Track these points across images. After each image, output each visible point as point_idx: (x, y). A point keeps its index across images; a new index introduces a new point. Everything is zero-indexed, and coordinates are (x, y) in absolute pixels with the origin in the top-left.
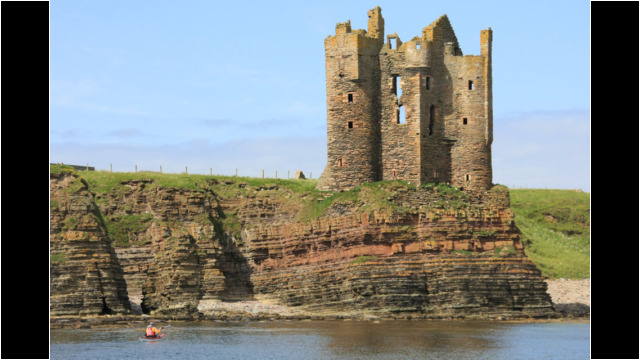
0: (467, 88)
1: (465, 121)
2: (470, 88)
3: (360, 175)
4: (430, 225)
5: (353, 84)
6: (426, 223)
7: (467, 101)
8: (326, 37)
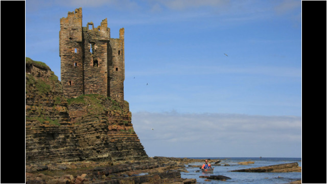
0: (118, 54)
1: (117, 69)
2: (119, 54)
3: (80, 90)
4: (112, 117)
5: (77, 44)
6: (111, 116)
7: (118, 60)
8: (61, 18)
